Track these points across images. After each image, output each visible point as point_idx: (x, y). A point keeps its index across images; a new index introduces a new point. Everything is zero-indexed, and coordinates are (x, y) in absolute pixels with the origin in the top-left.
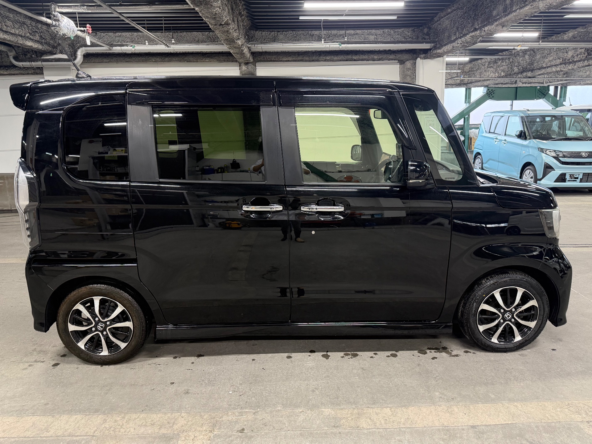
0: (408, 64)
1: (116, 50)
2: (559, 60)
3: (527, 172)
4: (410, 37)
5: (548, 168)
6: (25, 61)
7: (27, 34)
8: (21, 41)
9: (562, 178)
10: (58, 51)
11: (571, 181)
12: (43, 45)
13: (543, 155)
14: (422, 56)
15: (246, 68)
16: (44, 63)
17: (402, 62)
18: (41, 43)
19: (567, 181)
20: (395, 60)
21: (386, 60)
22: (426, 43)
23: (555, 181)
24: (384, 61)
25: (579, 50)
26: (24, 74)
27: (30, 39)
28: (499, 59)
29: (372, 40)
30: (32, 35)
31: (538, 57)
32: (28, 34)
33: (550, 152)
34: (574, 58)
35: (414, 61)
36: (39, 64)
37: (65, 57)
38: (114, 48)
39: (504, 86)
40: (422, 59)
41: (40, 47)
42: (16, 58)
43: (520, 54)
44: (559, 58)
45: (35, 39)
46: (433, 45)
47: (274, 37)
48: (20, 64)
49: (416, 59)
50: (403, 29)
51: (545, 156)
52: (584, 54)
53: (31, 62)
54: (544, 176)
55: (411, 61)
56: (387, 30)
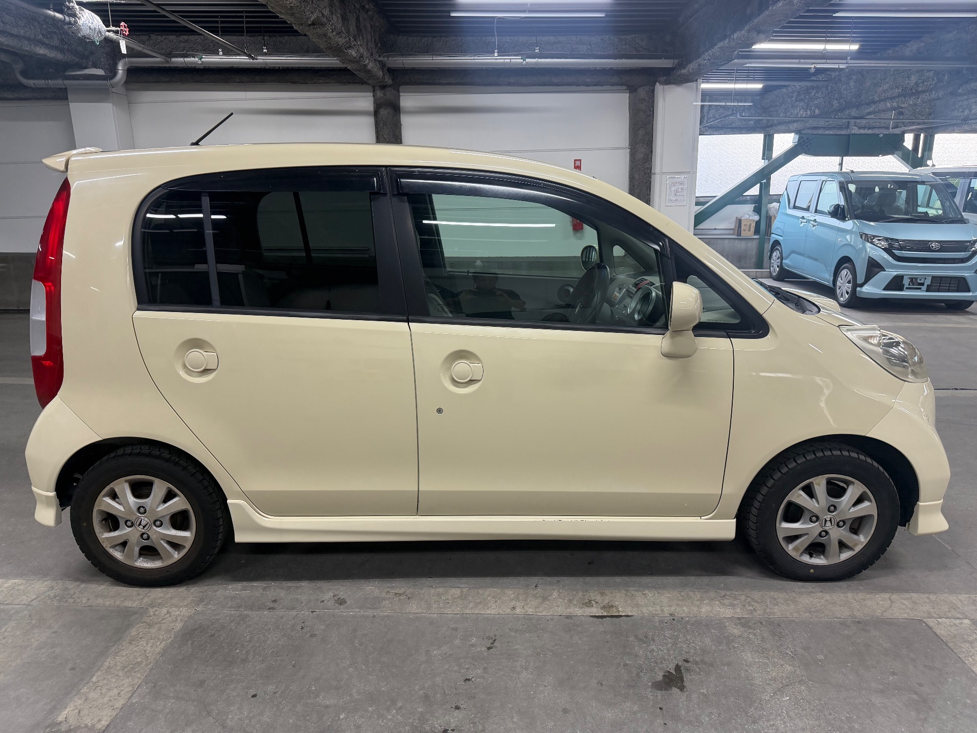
0: (642, 92)
1: (177, 63)
2: (897, 90)
3: (844, 272)
4: (645, 49)
5: (874, 267)
6: (39, 79)
7: (38, 35)
8: (27, 47)
9: (896, 283)
10: (90, 63)
11: (913, 288)
12: (65, 54)
13: (868, 245)
14: (663, 79)
15: (383, 95)
16: (67, 82)
17: (632, 89)
18: (62, 51)
19: (905, 289)
20: (621, 85)
21: (607, 85)
22: (666, 58)
23: (884, 289)
24: (604, 87)
25: (926, 73)
26: (39, 99)
27: (43, 44)
28: (813, 88)
29: (583, 52)
30: (47, 38)
31: (868, 84)
32: (41, 36)
33: (879, 240)
34: (918, 86)
35: (651, 87)
36: (58, 83)
37: (100, 72)
38: (173, 59)
39: (827, 132)
40: (663, 85)
41: (59, 56)
42: (24, 74)
43: (843, 79)
44: (897, 87)
45: (52, 44)
46: (676, 61)
47: (427, 45)
48: (31, 83)
49: (655, 84)
50: (633, 36)
51: (870, 247)
52: (933, 80)
53: (48, 79)
54: (867, 279)
55: (647, 88)
56: (607, 37)
